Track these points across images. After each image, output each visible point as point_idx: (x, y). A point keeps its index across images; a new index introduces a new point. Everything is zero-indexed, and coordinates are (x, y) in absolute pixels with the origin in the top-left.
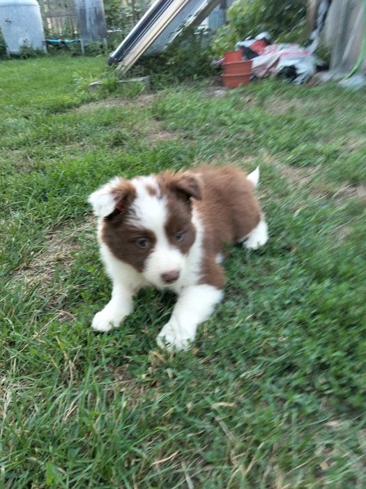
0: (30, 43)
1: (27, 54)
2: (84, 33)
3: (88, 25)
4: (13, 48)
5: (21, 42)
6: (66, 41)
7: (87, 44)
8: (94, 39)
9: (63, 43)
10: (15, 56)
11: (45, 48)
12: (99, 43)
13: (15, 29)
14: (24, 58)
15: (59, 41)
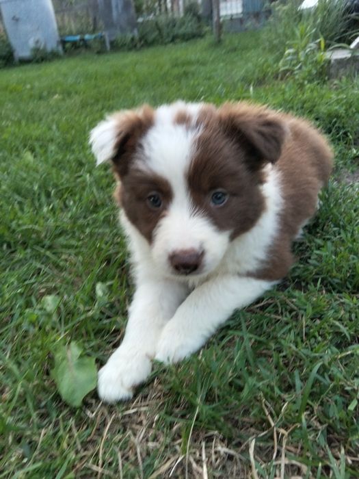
0: (43, 44)
1: (40, 57)
2: (110, 25)
3: (115, 14)
4: (22, 52)
5: (31, 43)
6: (87, 37)
7: (113, 38)
8: (122, 30)
9: (82, 40)
10: (24, 62)
11: (60, 48)
12: (129, 36)
13: (25, 28)
14: (37, 62)
15: (78, 38)
